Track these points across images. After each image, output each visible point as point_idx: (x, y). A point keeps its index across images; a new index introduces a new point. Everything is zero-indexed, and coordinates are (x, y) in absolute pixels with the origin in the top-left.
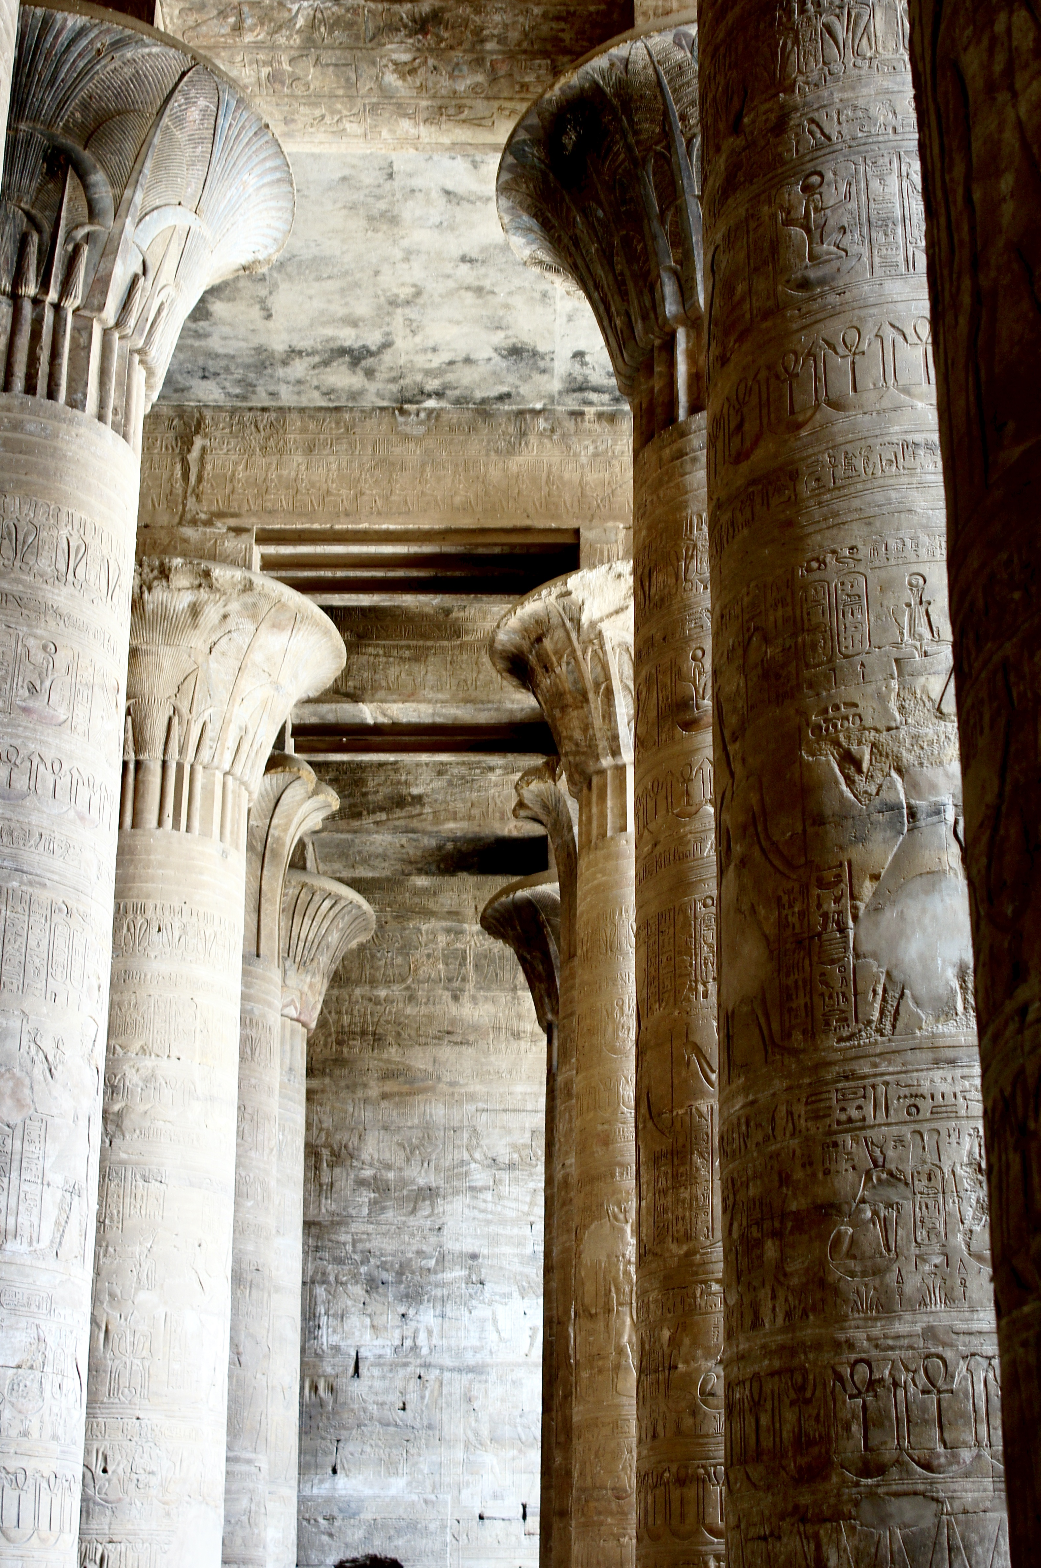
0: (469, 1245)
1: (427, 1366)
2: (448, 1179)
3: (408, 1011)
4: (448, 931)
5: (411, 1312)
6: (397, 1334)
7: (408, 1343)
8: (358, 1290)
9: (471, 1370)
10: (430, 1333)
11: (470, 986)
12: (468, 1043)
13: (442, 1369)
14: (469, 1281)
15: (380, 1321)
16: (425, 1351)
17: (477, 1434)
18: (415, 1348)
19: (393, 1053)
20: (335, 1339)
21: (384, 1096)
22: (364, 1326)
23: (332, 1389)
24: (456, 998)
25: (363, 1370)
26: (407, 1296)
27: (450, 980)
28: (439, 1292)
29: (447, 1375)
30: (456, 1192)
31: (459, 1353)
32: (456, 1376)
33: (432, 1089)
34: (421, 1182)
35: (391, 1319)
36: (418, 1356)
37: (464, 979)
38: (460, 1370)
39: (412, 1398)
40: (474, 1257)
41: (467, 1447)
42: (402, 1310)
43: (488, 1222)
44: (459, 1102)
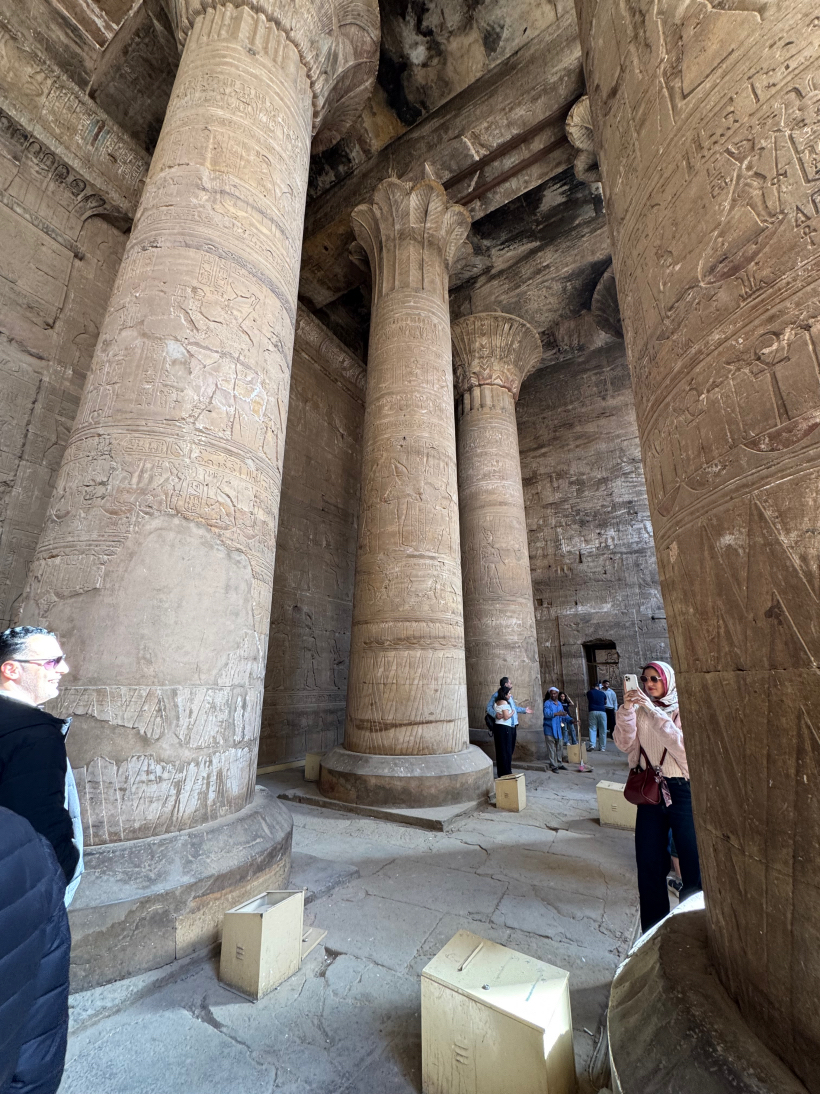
0: (626, 498)
1: (614, 553)
2: (611, 473)
3: (583, 410)
4: (596, 374)
5: (603, 532)
6: (597, 541)
7: (603, 545)
8: (576, 526)
9: (636, 552)
10: (613, 539)
11: (610, 392)
12: (613, 415)
13: (622, 553)
14: (629, 513)
15: (588, 538)
16: (612, 547)
17: (644, 581)
18: (607, 547)
19: (578, 429)
20: (568, 548)
21: (577, 447)
22: (581, 541)
23: (570, 569)
24: (604, 399)
25: (584, 560)
26: (600, 525)
27: (600, 393)
28: (615, 521)
29: (624, 556)
30: (617, 477)
31: (629, 545)
32: (629, 556)
33: (599, 438)
34: (599, 476)
35: (593, 536)
36: (609, 549)
37: (606, 390)
38: (631, 553)
39: (608, 568)
40: (630, 502)
41: (640, 587)
42: (598, 531)
43: (635, 486)
44: (613, 440)
